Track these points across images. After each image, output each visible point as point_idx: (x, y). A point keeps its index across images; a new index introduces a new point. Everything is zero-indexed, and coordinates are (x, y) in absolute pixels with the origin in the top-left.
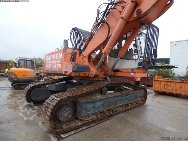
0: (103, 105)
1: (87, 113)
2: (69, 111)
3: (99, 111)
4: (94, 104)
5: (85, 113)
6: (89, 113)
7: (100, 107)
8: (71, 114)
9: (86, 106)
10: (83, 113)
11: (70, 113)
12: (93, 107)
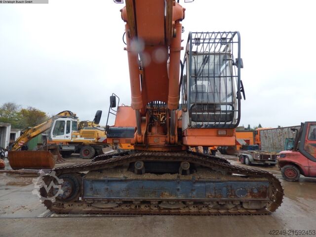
0: (128, 189)
1: (95, 195)
2: (66, 187)
3: (118, 198)
4: (108, 185)
5: (91, 195)
6: (99, 197)
7: (121, 193)
8: (69, 191)
9: (93, 185)
10: (88, 194)
11: (68, 189)
12: (107, 189)
